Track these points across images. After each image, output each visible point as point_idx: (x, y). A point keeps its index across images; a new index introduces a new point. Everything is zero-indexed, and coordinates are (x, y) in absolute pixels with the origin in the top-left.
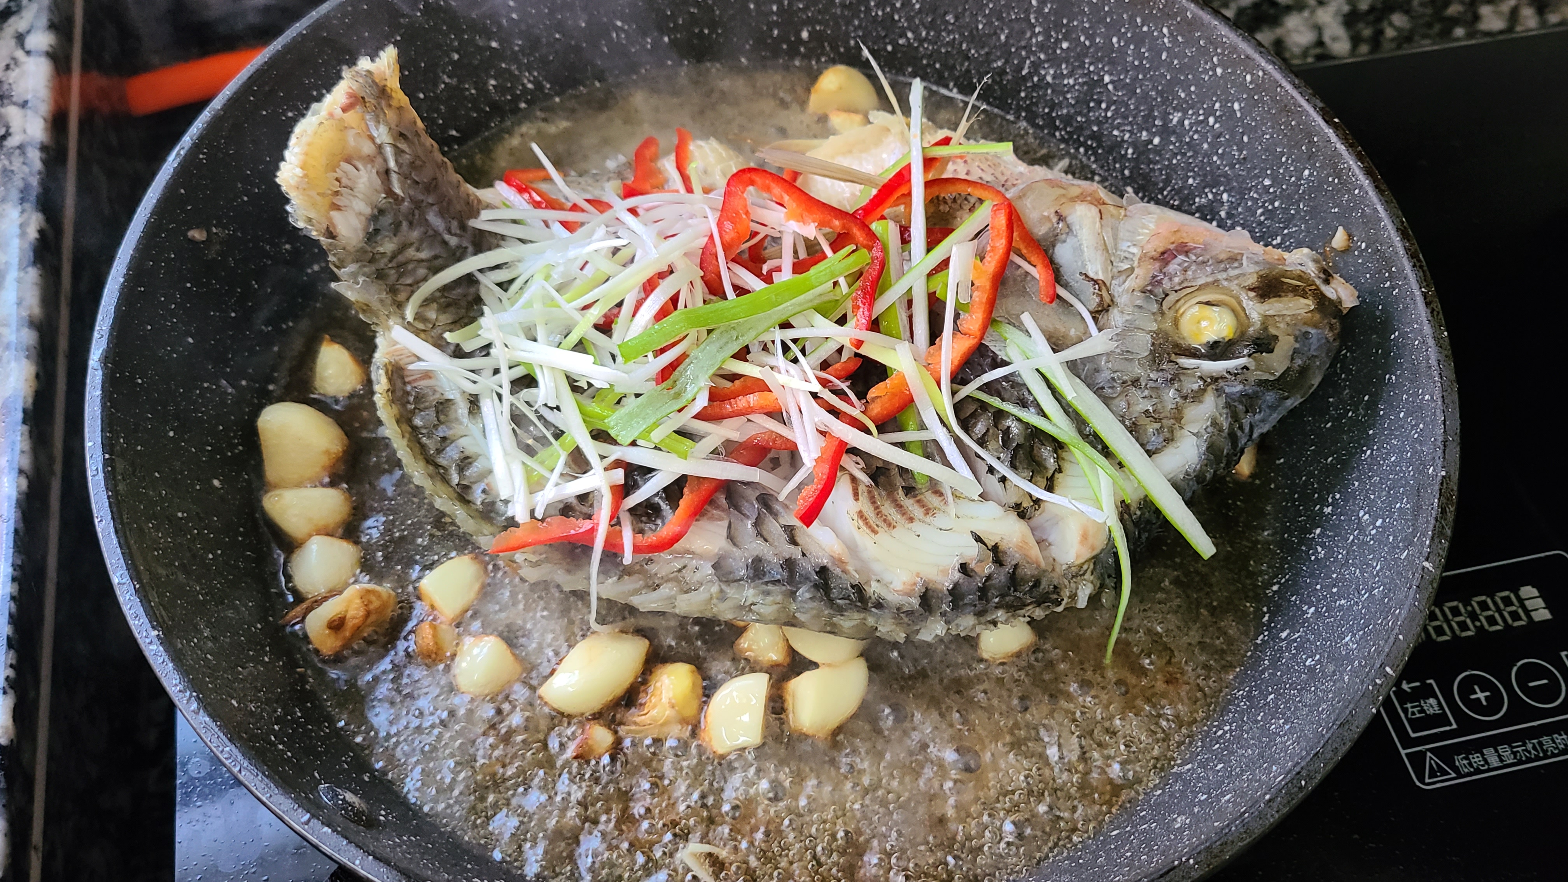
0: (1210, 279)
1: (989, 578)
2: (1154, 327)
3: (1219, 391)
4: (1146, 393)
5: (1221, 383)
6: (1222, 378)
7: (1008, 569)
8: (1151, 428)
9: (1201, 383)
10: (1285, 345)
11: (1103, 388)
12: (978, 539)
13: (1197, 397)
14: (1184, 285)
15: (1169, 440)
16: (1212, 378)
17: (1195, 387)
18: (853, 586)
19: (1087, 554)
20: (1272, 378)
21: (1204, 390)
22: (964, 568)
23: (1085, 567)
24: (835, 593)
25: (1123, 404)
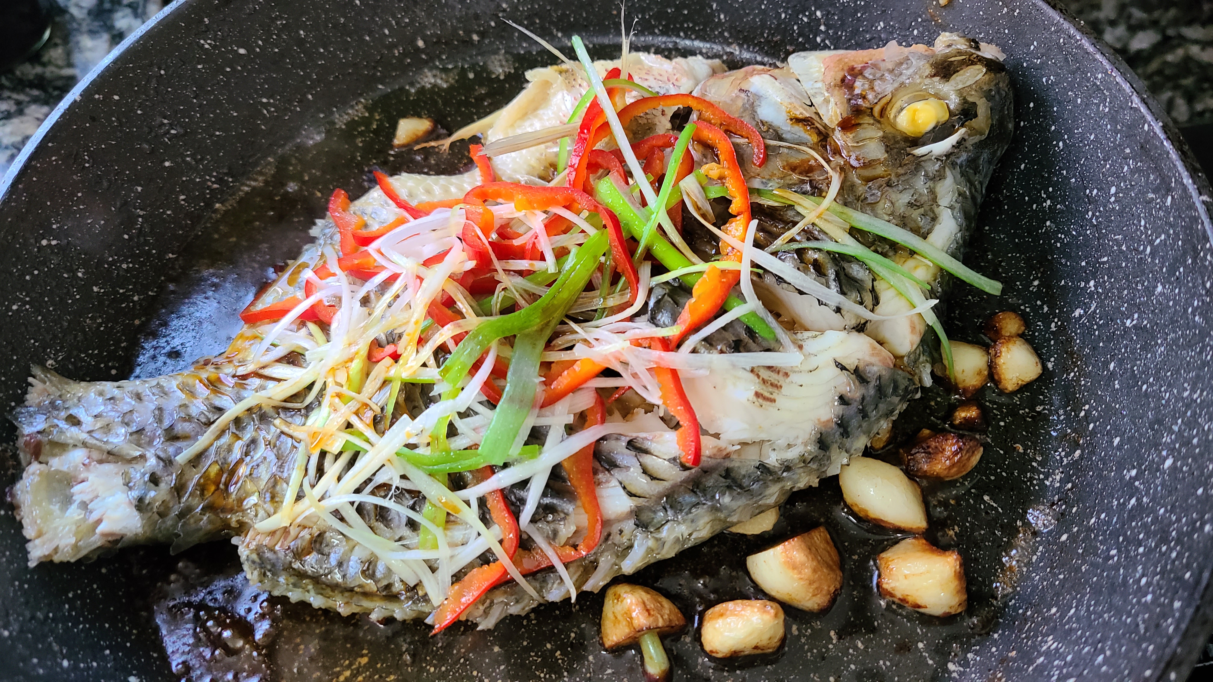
0: (896, 85)
2: (881, 134)
3: (954, 165)
4: (901, 188)
5: (952, 158)
6: (951, 154)
7: (873, 383)
8: (916, 214)
9: (939, 162)
10: (983, 108)
11: (866, 198)
12: (843, 368)
13: (940, 176)
14: (880, 96)
15: (934, 219)
16: (946, 156)
17: (937, 167)
18: (758, 468)
19: (917, 339)
20: (983, 137)
21: (944, 167)
22: (843, 400)
23: (918, 352)
24: (745, 482)
25: (888, 204)
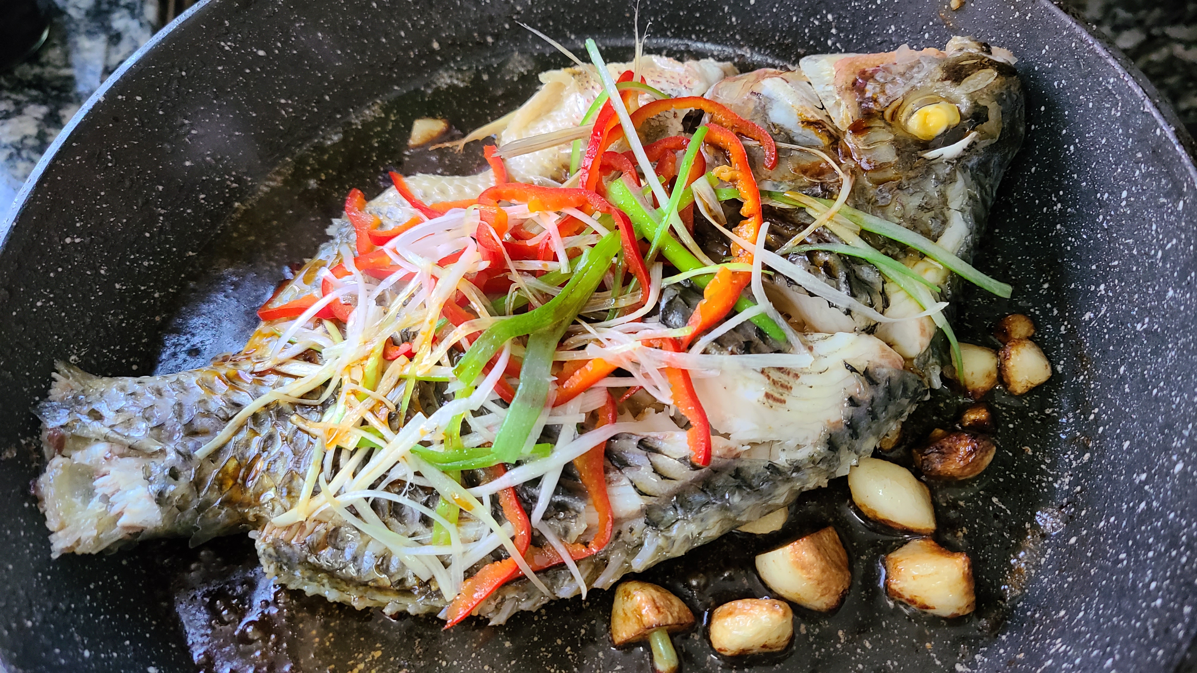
0: (907, 88)
1: (873, 400)
2: (892, 137)
3: (964, 168)
4: (911, 191)
5: (963, 161)
6: (962, 157)
7: (883, 385)
8: (926, 217)
9: (950, 166)
10: (994, 112)
11: (877, 201)
12: (853, 370)
13: (950, 180)
14: (891, 100)
15: (945, 222)
16: (957, 159)
17: (947, 170)
19: (926, 342)
20: (994, 141)
21: (955, 171)
22: (852, 401)
23: (927, 354)
25: (899, 207)
